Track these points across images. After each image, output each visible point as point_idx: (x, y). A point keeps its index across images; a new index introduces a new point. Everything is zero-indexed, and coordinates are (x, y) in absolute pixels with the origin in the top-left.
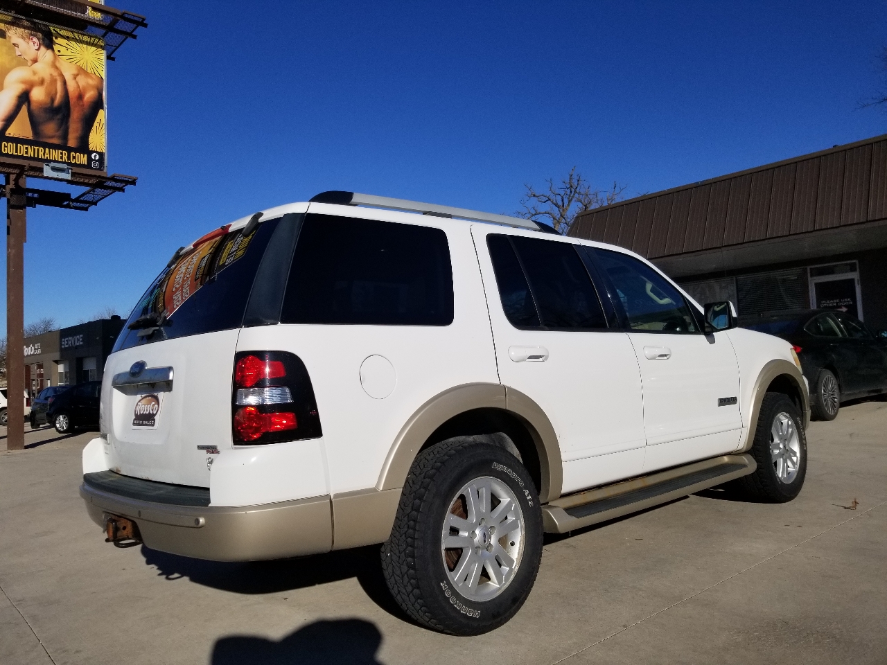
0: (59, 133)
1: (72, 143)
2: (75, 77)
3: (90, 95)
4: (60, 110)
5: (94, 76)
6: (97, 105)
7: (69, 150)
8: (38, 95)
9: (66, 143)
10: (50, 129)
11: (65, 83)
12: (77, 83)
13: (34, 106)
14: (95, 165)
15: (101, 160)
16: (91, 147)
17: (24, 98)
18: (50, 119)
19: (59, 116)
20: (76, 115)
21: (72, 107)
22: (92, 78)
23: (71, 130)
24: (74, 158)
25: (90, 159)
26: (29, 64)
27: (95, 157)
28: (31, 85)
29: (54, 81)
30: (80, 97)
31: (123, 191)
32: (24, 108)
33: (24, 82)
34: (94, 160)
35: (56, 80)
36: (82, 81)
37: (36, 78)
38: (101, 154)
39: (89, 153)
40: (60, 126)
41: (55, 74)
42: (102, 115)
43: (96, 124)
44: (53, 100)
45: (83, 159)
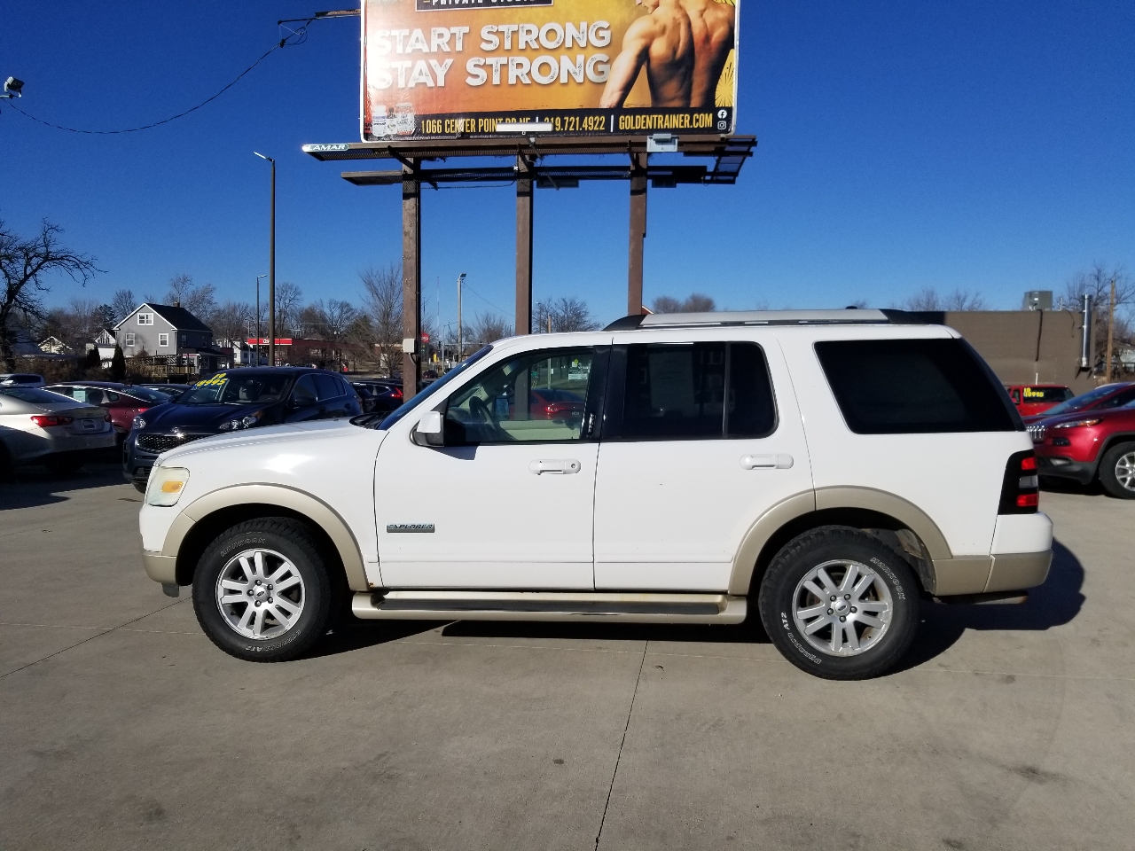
0: (681, 93)
1: (695, 102)
2: (702, 13)
3: (718, 34)
4: (681, 64)
5: (725, 6)
6: (727, 44)
7: (692, 112)
8: (659, 49)
9: (689, 104)
10: (671, 89)
11: (689, 25)
12: (704, 21)
13: (654, 64)
14: (722, 125)
15: (728, 119)
16: (718, 103)
17: (644, 56)
18: (671, 77)
19: (682, 70)
20: (701, 63)
21: (697, 55)
22: (722, 9)
23: (695, 85)
24: (697, 120)
25: (716, 119)
26: (650, 11)
27: (722, 115)
28: (651, 38)
29: (676, 26)
30: (707, 38)
31: (751, 154)
32: (643, 70)
33: (643, 37)
34: (722, 119)
35: (679, 24)
36: (710, 17)
37: (657, 28)
38: (729, 110)
39: (715, 110)
40: (683, 82)
41: (678, 15)
42: (734, 56)
43: (725, 70)
44: (675, 51)
45: (706, 120)
